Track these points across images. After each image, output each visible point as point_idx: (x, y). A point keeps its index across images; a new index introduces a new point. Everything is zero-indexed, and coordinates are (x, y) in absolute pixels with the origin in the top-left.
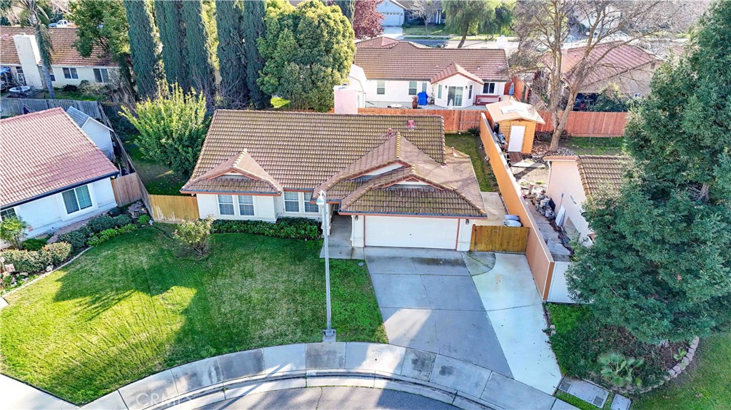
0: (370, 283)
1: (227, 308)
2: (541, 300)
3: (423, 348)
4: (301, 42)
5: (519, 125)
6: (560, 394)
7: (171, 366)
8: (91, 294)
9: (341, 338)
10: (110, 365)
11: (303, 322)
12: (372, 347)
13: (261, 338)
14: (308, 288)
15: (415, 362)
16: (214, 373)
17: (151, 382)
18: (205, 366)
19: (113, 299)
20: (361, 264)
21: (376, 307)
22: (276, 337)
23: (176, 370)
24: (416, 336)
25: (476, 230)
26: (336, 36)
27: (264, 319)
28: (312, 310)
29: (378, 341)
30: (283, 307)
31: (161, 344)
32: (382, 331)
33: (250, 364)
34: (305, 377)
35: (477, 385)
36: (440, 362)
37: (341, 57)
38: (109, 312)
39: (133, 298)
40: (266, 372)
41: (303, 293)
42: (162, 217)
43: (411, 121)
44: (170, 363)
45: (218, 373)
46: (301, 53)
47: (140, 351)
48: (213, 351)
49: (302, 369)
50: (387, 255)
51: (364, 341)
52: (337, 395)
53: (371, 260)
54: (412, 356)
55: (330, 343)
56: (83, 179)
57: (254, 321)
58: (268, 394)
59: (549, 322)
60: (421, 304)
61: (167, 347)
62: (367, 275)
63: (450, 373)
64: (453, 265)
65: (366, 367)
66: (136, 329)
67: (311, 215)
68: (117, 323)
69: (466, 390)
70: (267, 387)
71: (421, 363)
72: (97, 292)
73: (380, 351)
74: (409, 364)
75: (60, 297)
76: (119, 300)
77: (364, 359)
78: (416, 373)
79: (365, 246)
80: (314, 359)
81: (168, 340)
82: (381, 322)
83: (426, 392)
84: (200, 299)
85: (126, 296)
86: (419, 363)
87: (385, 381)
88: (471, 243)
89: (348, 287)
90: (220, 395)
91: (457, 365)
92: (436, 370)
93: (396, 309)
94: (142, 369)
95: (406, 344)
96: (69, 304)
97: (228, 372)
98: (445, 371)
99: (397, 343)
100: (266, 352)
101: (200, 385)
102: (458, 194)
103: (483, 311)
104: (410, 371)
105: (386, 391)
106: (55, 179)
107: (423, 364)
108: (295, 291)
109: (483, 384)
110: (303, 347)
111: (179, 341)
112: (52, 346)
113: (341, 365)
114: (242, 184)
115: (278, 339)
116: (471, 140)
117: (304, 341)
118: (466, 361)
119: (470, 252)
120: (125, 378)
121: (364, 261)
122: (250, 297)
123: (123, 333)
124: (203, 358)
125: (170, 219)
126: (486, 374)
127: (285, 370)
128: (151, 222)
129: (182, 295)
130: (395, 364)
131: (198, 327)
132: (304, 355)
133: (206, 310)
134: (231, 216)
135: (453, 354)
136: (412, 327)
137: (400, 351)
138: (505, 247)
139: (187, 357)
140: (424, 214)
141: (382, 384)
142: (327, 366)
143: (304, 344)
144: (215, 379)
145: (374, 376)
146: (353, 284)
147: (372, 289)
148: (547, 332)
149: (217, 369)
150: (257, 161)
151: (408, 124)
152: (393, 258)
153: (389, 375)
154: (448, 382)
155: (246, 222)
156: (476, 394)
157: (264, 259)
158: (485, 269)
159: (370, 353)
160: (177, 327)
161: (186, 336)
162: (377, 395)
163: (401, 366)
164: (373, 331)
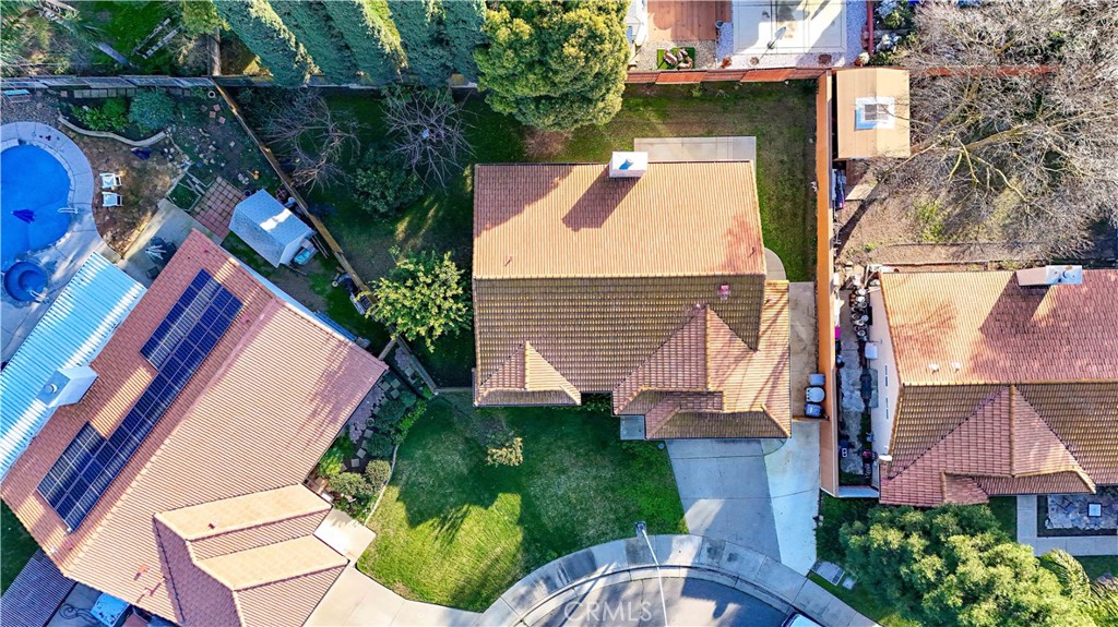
0: (672, 474)
1: (551, 514)
3: (716, 537)
6: (813, 576)
7: (529, 572)
8: (437, 515)
9: (651, 532)
10: (486, 579)
11: (618, 519)
12: (677, 538)
13: (588, 537)
15: (709, 550)
16: (562, 575)
17: (519, 588)
18: (553, 567)
19: (457, 518)
20: (661, 446)
21: (678, 499)
22: (599, 537)
23: (534, 575)
24: (711, 526)
27: (586, 519)
28: (624, 507)
29: (681, 533)
30: (599, 506)
31: (515, 556)
32: (684, 523)
33: (586, 564)
34: (629, 571)
35: (753, 569)
36: (728, 549)
38: (461, 533)
39: (473, 513)
40: (600, 571)
41: (613, 490)
44: (527, 570)
45: (565, 575)
47: (502, 564)
48: (555, 554)
49: (626, 566)
51: (669, 533)
52: (652, 586)
54: (707, 545)
55: (643, 538)
56: (362, 395)
57: (578, 522)
58: (604, 589)
60: (716, 494)
61: (519, 556)
62: (666, 462)
63: (735, 560)
65: (673, 559)
66: (490, 545)
68: (473, 543)
69: (746, 573)
70: (602, 583)
71: (714, 551)
72: (440, 511)
73: (681, 542)
74: (705, 552)
75: (415, 520)
76: (464, 516)
77: (669, 553)
78: (710, 560)
80: (634, 555)
81: (518, 551)
82: (682, 515)
83: (719, 579)
84: (527, 504)
85: (465, 513)
86: (712, 552)
87: (686, 570)
90: (572, 592)
91: (741, 551)
92: (725, 557)
93: (695, 500)
94: (510, 578)
95: (702, 533)
96: (424, 528)
97: (573, 573)
98: (731, 558)
99: (695, 533)
100: (595, 549)
101: (556, 587)
102: (766, 415)
103: (768, 496)
104: (705, 559)
105: (687, 579)
107: (715, 553)
108: (606, 488)
109: (758, 568)
110: (622, 543)
111: (527, 550)
114: (537, 396)
115: (601, 538)
117: (622, 538)
118: (749, 548)
120: (501, 587)
121: (663, 441)
122: (569, 497)
123: (481, 552)
124: (548, 562)
126: (761, 559)
127: (613, 567)
129: (508, 503)
130: (694, 554)
131: (537, 534)
132: (625, 552)
133: (536, 517)
135: (739, 542)
136: (706, 518)
137: (697, 540)
139: (538, 563)
141: (684, 573)
142: (644, 562)
143: (622, 541)
144: (565, 582)
145: (679, 567)
146: (656, 477)
147: (674, 480)
148: (816, 519)
149: (563, 571)
150: (544, 356)
153: (689, 565)
154: (732, 567)
156: (751, 578)
158: (778, 444)
159: (674, 545)
160: (520, 538)
161: (530, 544)
162: (681, 583)
163: (698, 555)
164: (677, 524)
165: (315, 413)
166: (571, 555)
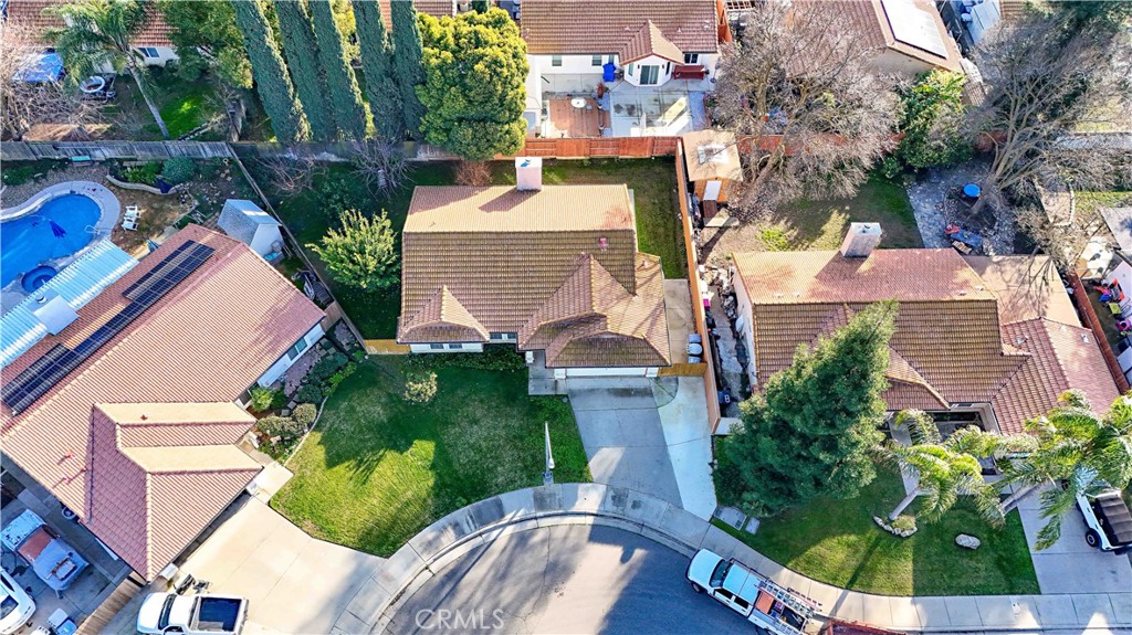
0: (575, 424)
1: (463, 459)
2: (711, 433)
3: (619, 485)
4: (471, 99)
6: (715, 521)
7: (438, 518)
8: (354, 458)
9: (557, 481)
10: (394, 522)
11: (526, 467)
12: (582, 486)
13: (496, 485)
14: (525, 433)
15: (613, 498)
16: (470, 522)
17: (428, 534)
18: (462, 514)
19: (373, 461)
20: (565, 400)
21: (582, 447)
22: (508, 484)
23: (442, 521)
24: (614, 474)
27: (496, 467)
28: (532, 455)
29: (586, 481)
30: (508, 454)
31: (425, 500)
32: (588, 472)
33: (494, 510)
34: (536, 518)
35: (657, 516)
36: (632, 497)
37: (517, 105)
38: (375, 475)
39: (388, 457)
40: (508, 518)
41: (521, 438)
42: (376, 352)
43: (603, 240)
44: (436, 516)
45: (474, 523)
47: (412, 508)
48: (464, 501)
49: (534, 513)
50: (586, 387)
51: (575, 481)
52: (559, 533)
53: (571, 394)
54: (611, 493)
55: (550, 486)
56: (299, 334)
57: (488, 469)
58: (512, 536)
59: (714, 458)
60: (617, 443)
61: (430, 501)
62: (569, 412)
63: (639, 507)
64: (642, 396)
65: (579, 507)
66: (402, 488)
67: (513, 341)
68: (385, 485)
69: (650, 520)
70: (510, 530)
71: (618, 499)
72: (357, 454)
73: (587, 490)
74: (609, 499)
75: (332, 462)
76: (379, 460)
77: (576, 500)
78: (615, 508)
79: (567, 377)
80: (540, 502)
81: (429, 496)
82: (586, 463)
83: (623, 525)
84: (441, 451)
85: (381, 456)
87: (592, 517)
88: (659, 373)
89: (558, 430)
90: (479, 539)
91: (645, 498)
92: (629, 505)
93: (597, 449)
94: (419, 523)
95: (606, 481)
96: (340, 469)
97: (480, 519)
98: (636, 505)
99: (599, 481)
100: (503, 497)
101: (464, 533)
102: (648, 343)
103: (665, 447)
104: (610, 507)
105: (594, 526)
106: (277, 341)
107: (620, 500)
108: (515, 437)
109: (662, 515)
110: (530, 491)
111: (437, 495)
112: (348, 512)
113: (560, 506)
114: (451, 333)
115: (510, 485)
117: (530, 486)
118: (651, 495)
119: (657, 378)
120: (409, 532)
121: (567, 396)
122: (480, 446)
123: (392, 495)
124: (458, 508)
125: (383, 353)
126: (665, 506)
127: (520, 515)
128: (366, 357)
129: (424, 449)
130: (599, 501)
131: (448, 480)
132: (532, 500)
133: (449, 463)
134: (441, 349)
135: (641, 490)
136: (609, 466)
137: (602, 488)
138: (687, 373)
139: (449, 508)
140: (619, 366)
141: (590, 520)
142: (551, 508)
143: (530, 489)
144: (473, 527)
145: (585, 514)
147: (577, 430)
148: (712, 464)
149: (471, 517)
150: (459, 300)
151: (600, 242)
152: (592, 391)
153: (595, 512)
154: (637, 514)
155: (456, 354)
156: (656, 524)
157: (482, 401)
158: (668, 397)
159: (580, 493)
160: (431, 483)
161: (440, 490)
162: (588, 530)
163: (603, 502)
164: (581, 472)
165: (257, 341)
166: (480, 503)
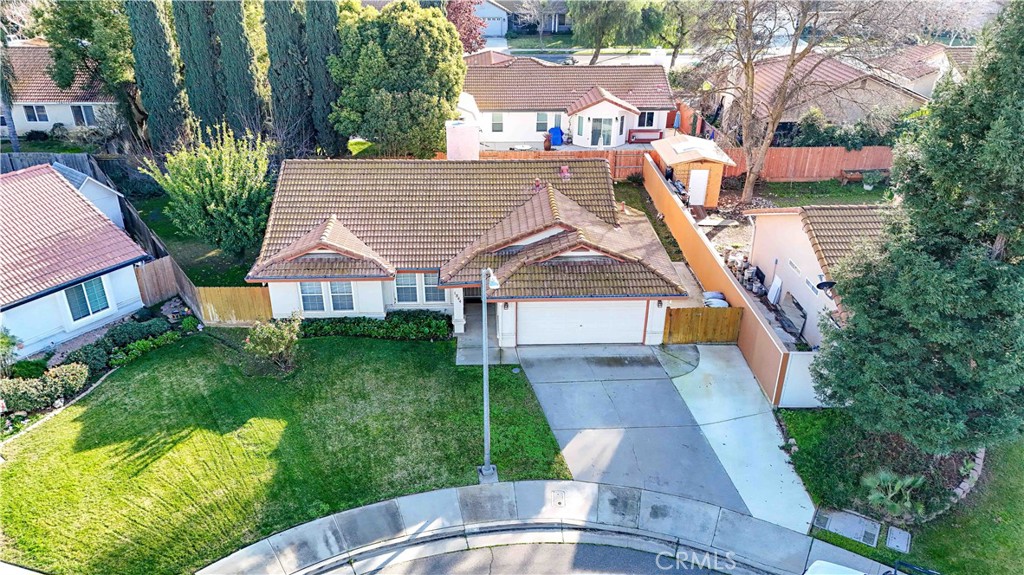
0: (534, 396)
1: (336, 444)
2: (770, 405)
3: (622, 482)
4: (393, 60)
5: (700, 169)
6: (820, 533)
7: (268, 534)
8: (130, 437)
9: (506, 476)
10: (177, 538)
11: (447, 458)
12: (551, 487)
13: (391, 484)
14: (447, 408)
15: (614, 503)
16: (332, 540)
17: (242, 559)
18: (316, 529)
19: (165, 443)
20: (516, 371)
21: (548, 429)
22: (412, 482)
23: (275, 539)
24: (610, 467)
25: (671, 315)
26: (441, 50)
27: (391, 456)
28: (459, 440)
29: (558, 477)
30: (416, 439)
31: (248, 504)
32: (562, 463)
33: (382, 522)
34: (464, 535)
35: (704, 528)
36: (648, 500)
37: (449, 81)
38: (162, 463)
39: (194, 439)
40: (408, 533)
41: (442, 416)
42: (217, 319)
43: (565, 168)
44: (265, 530)
45: (338, 540)
46: (393, 75)
47: (218, 515)
48: (326, 507)
49: (459, 525)
50: (550, 356)
51: (537, 478)
52: (514, 557)
53: (530, 364)
54: (609, 495)
55: (490, 484)
56: (96, 269)
57: (378, 460)
58: (415, 563)
59: (787, 435)
60: (609, 422)
61: (258, 506)
62: (524, 383)
63: (664, 515)
64: (643, 365)
65: (547, 515)
66: (207, 484)
67: (435, 306)
68: (177, 478)
69: (691, 536)
70: (412, 553)
71: (622, 503)
72: (138, 434)
73: (563, 491)
74: (606, 505)
75: (83, 444)
76: (175, 443)
77: (541, 503)
78: (618, 518)
79: (518, 346)
80: (472, 509)
81: (257, 497)
82: (557, 451)
83: (637, 544)
84: (294, 433)
85: (183, 437)
86: (620, 504)
87: (577, 533)
88: (665, 333)
89: (506, 404)
91: (673, 502)
92: (645, 512)
93: (575, 431)
94: (226, 541)
95: (597, 478)
96: (100, 454)
97: (352, 536)
98: (657, 512)
99: (584, 478)
100: (403, 503)
101: (315, 558)
102: (645, 266)
103: (695, 426)
104: (608, 517)
105: (580, 546)
106: (53, 271)
107: (625, 505)
108: (429, 415)
109: (712, 527)
110: (454, 493)
111: (274, 496)
112: (85, 517)
113: (512, 515)
114: (336, 266)
115: (417, 484)
116: (633, 192)
117: (454, 484)
118: (683, 496)
119: (663, 346)
120: (202, 556)
121: (519, 366)
122: (366, 427)
123: (188, 492)
124: (312, 519)
125: (228, 322)
126: (713, 513)
127: (435, 527)
128: (200, 327)
129: (267, 430)
130: (587, 508)
131: (298, 474)
132: (457, 504)
133: (305, 449)
134: (320, 312)
135: (665, 489)
136: (601, 454)
137: (591, 489)
138: (710, 336)
139: (289, 520)
140: (602, 296)
141: (574, 537)
142: (493, 517)
143: (454, 489)
144: (335, 548)
145: (561, 527)
146: (509, 399)
147: (538, 405)
148: (786, 448)
149: (335, 533)
150: (353, 231)
151: (561, 172)
152: (559, 360)
153: (581, 524)
154: (663, 527)
155: (342, 320)
156: (705, 541)
157: (377, 371)
158: (688, 368)
159: (549, 494)
160: (267, 476)
161: (283, 488)
162: (569, 553)
163: (595, 509)
164: (549, 464)
165: (19, 264)
166: (355, 511)
